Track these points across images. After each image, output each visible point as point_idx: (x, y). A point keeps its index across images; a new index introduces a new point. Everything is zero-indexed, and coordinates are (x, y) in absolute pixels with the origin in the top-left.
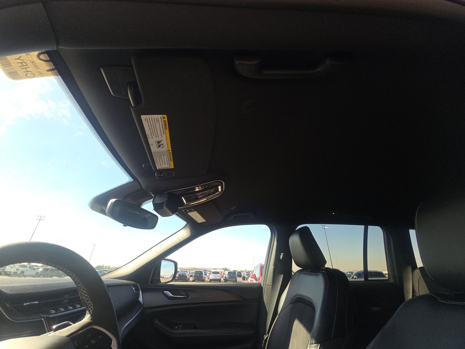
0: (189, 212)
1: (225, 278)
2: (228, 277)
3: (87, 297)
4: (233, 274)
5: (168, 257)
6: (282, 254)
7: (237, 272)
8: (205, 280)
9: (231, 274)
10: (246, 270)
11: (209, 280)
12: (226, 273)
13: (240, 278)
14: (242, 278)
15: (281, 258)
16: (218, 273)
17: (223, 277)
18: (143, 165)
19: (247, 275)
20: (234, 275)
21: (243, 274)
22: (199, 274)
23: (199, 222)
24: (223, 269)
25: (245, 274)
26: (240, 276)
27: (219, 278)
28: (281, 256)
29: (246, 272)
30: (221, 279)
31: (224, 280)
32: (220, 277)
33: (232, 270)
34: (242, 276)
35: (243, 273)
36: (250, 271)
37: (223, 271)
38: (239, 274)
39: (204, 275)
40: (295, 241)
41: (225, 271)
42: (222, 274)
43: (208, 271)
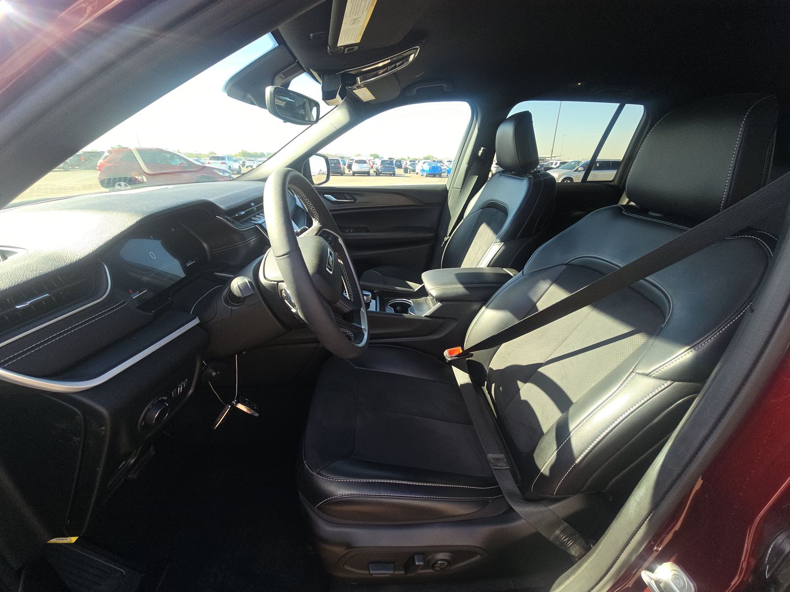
0: (355, 89)
1: (377, 169)
2: (381, 169)
3: (313, 208)
4: (389, 164)
5: (320, 152)
6: (482, 148)
7: (394, 161)
8: (344, 173)
9: (386, 164)
10: (409, 158)
11: (351, 172)
12: (378, 162)
13: (400, 169)
14: (403, 170)
15: (480, 154)
16: (364, 162)
17: (372, 167)
18: (311, 35)
19: (411, 165)
20: (390, 166)
21: (404, 164)
22: (334, 164)
23: (365, 100)
24: (372, 155)
25: (409, 163)
26: (400, 167)
27: (366, 170)
28: (481, 152)
29: (410, 161)
30: (369, 172)
31: (374, 172)
32: (368, 169)
33: (386, 158)
34: (403, 167)
35: (405, 161)
36: (417, 160)
37: (372, 158)
38: (399, 164)
39: (342, 166)
40: (505, 132)
41: (376, 159)
42: (371, 165)
43: (347, 158)
